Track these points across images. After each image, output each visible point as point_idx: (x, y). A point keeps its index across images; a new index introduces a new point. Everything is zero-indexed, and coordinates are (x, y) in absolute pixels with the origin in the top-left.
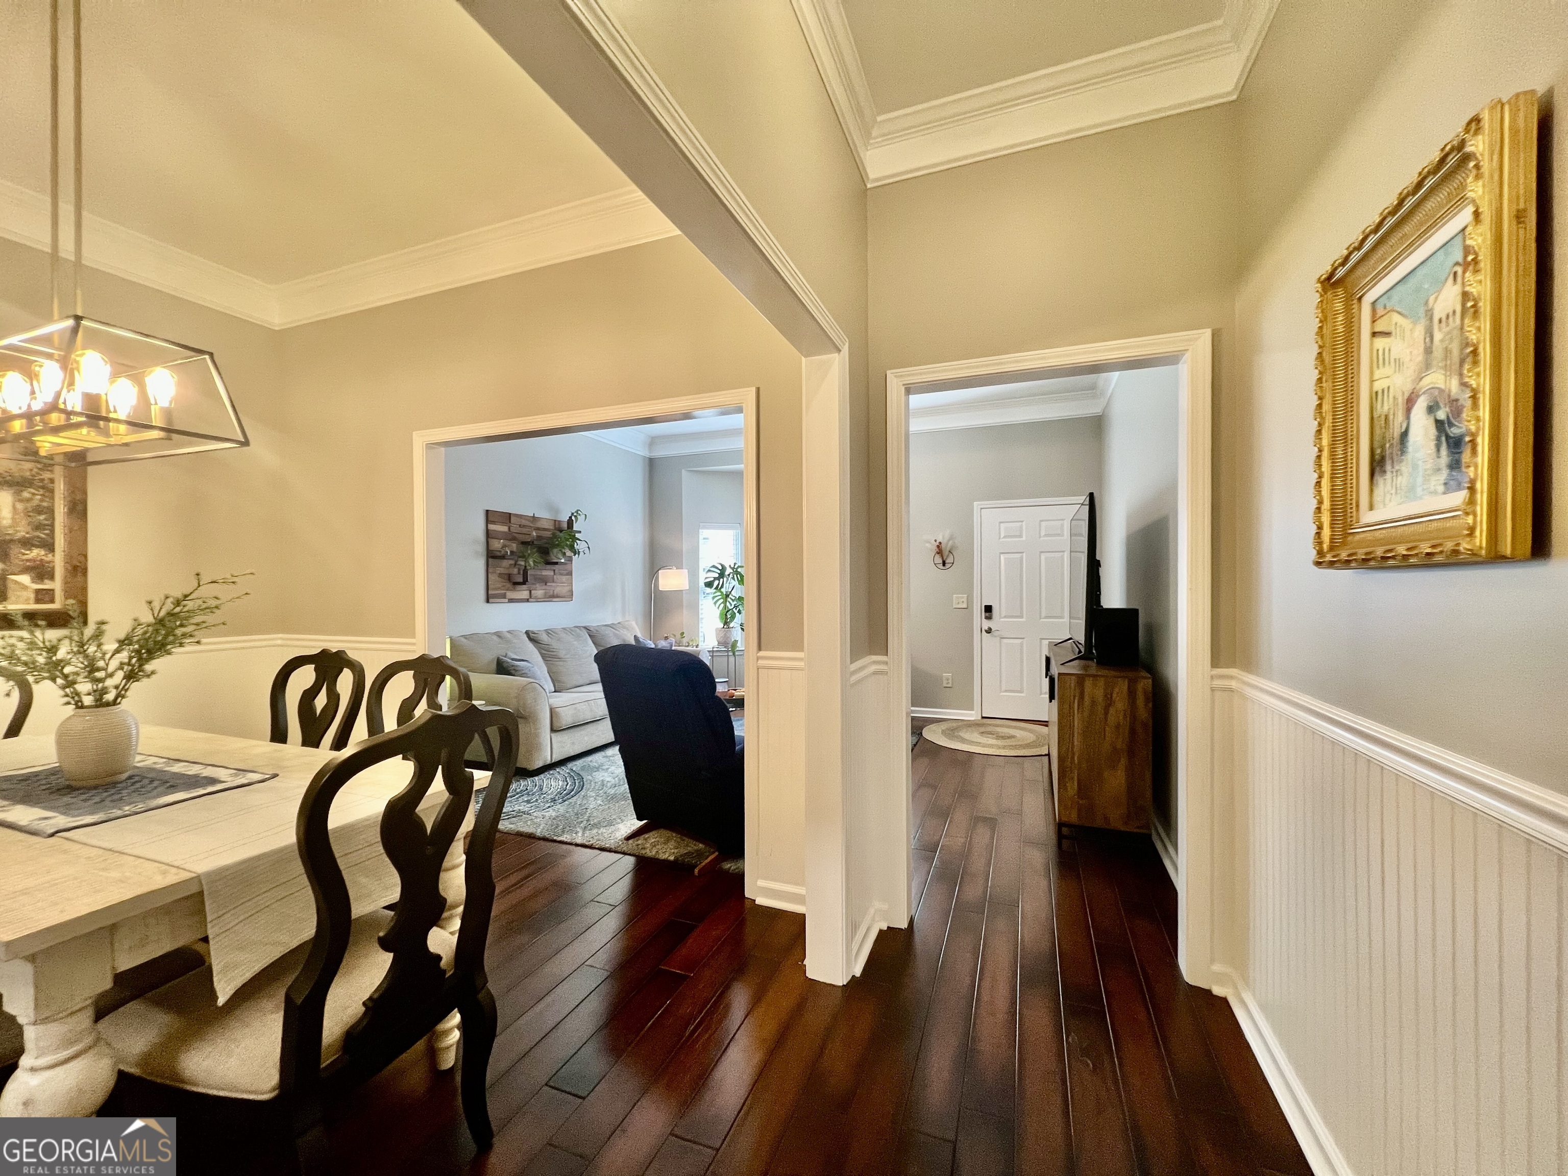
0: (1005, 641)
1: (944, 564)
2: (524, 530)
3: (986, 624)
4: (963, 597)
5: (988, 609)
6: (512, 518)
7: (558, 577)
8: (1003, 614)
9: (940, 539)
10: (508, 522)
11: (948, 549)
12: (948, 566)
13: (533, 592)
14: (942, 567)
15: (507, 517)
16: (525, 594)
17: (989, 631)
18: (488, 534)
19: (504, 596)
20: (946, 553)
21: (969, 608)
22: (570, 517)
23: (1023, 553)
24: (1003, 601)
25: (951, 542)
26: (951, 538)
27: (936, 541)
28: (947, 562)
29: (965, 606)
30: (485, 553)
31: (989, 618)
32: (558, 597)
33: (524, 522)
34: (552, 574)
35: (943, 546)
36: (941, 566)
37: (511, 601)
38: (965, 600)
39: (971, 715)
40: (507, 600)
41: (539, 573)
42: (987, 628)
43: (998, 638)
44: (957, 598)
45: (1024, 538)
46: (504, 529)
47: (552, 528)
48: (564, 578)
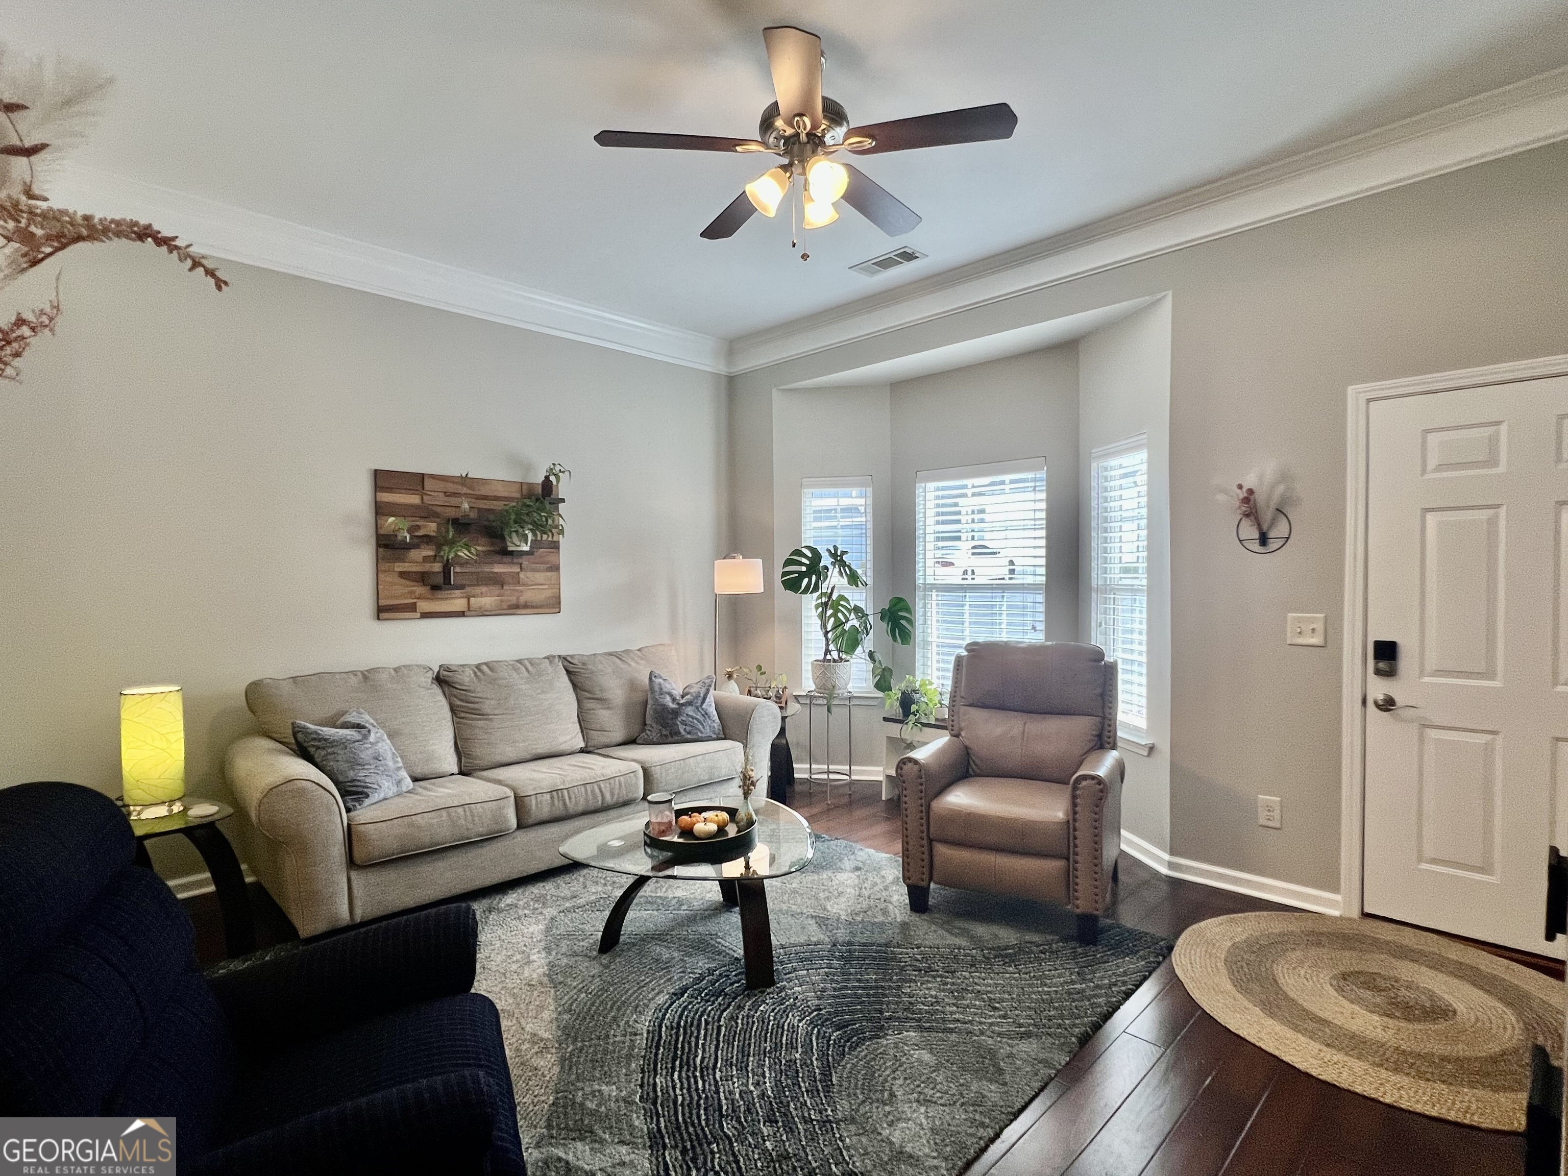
0: (1433, 734)
1: (1264, 540)
2: (454, 501)
3: (1379, 688)
4: (1312, 621)
5: (1386, 651)
6: (428, 484)
7: (529, 574)
8: (1431, 665)
9: (1250, 481)
10: (419, 488)
11: (1273, 505)
12: (1273, 545)
13: (472, 599)
14: (1259, 549)
15: (415, 482)
16: (459, 604)
17: (1388, 705)
18: (380, 510)
19: (412, 608)
20: (1267, 516)
21: (1330, 647)
22: (547, 477)
23: (1495, 507)
24: (1432, 633)
25: (1281, 488)
26: (1285, 477)
27: (1240, 487)
28: (1271, 534)
29: (1318, 640)
30: (373, 541)
31: (1387, 673)
32: (526, 606)
33: (451, 487)
34: (519, 570)
35: (1260, 498)
36: (1256, 546)
37: (426, 615)
38: (1320, 626)
39: (1333, 904)
40: (419, 615)
41: (487, 569)
42: (1380, 697)
43: (1414, 725)
44: (1300, 620)
45: (1501, 467)
46: (414, 499)
47: (518, 495)
48: (540, 577)
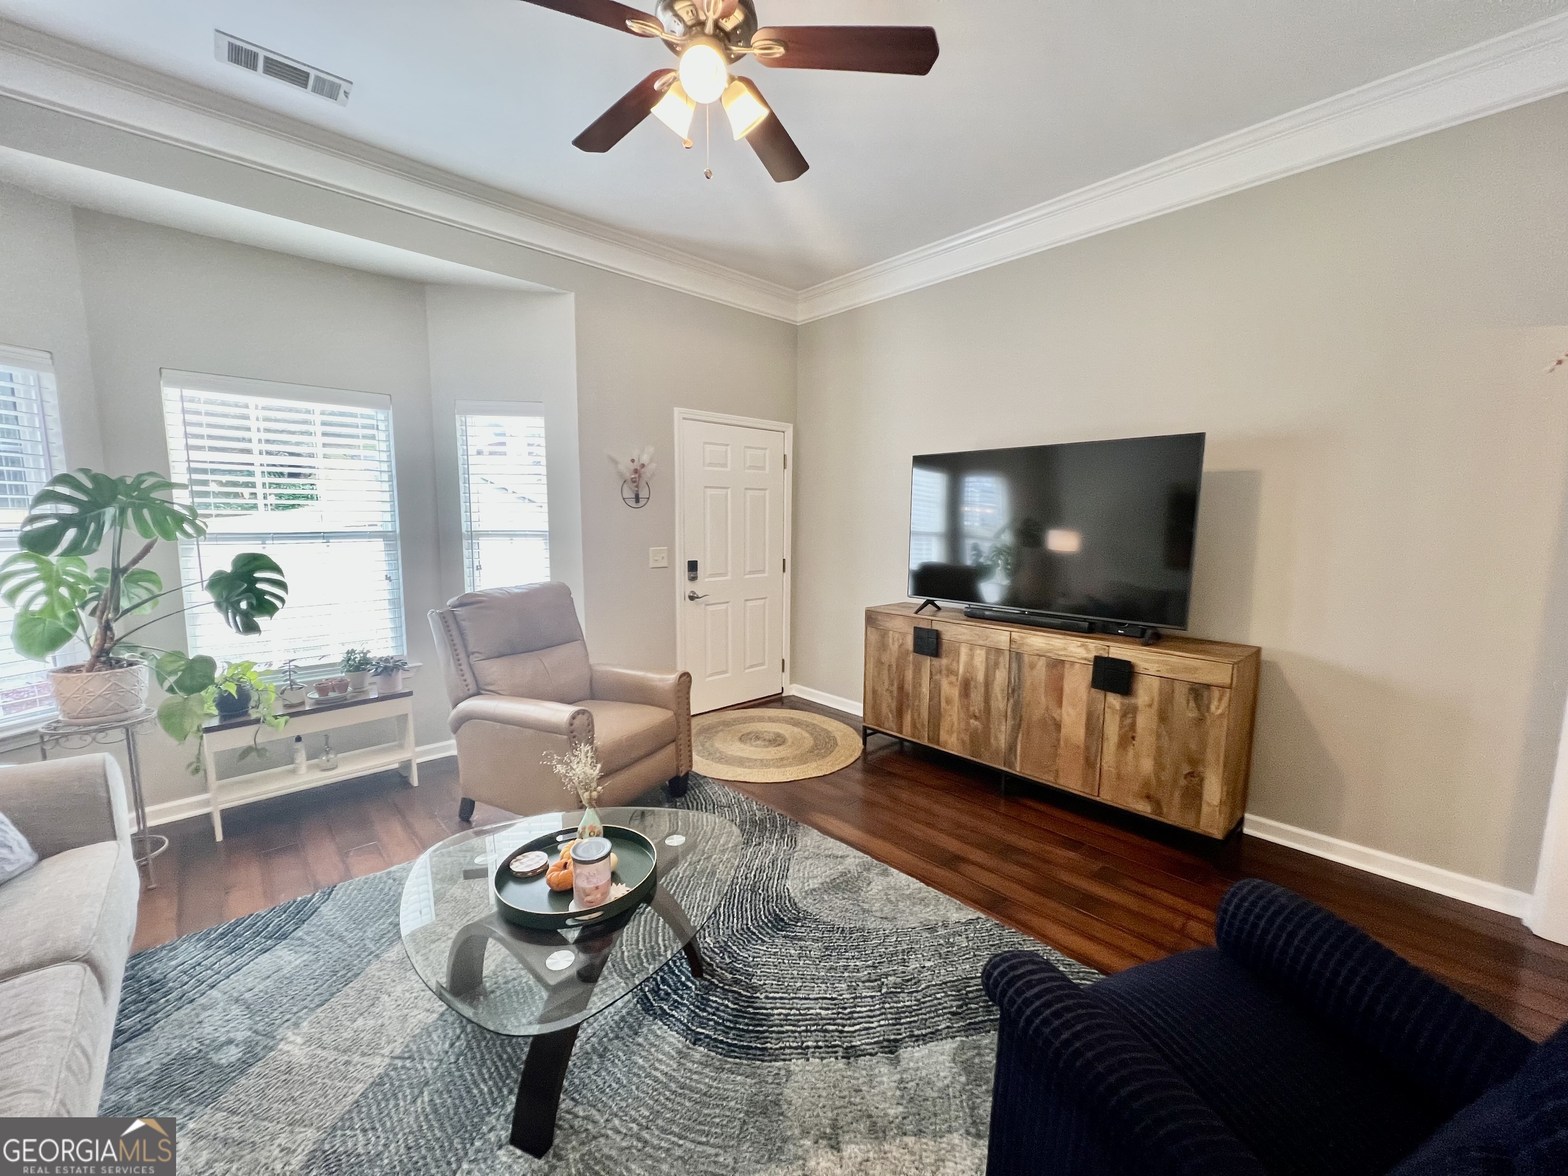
0: (710, 608)
1: (637, 499)
3: (690, 588)
4: (662, 551)
5: (693, 566)
8: (709, 572)
12: (642, 502)
14: (634, 504)
17: (693, 597)
20: (642, 483)
21: (669, 567)
23: (728, 488)
24: (708, 554)
27: (633, 461)
28: (641, 496)
29: (664, 564)
31: (693, 579)
36: (632, 503)
38: (665, 555)
42: (690, 593)
43: (703, 605)
44: (655, 551)
45: (729, 469)
